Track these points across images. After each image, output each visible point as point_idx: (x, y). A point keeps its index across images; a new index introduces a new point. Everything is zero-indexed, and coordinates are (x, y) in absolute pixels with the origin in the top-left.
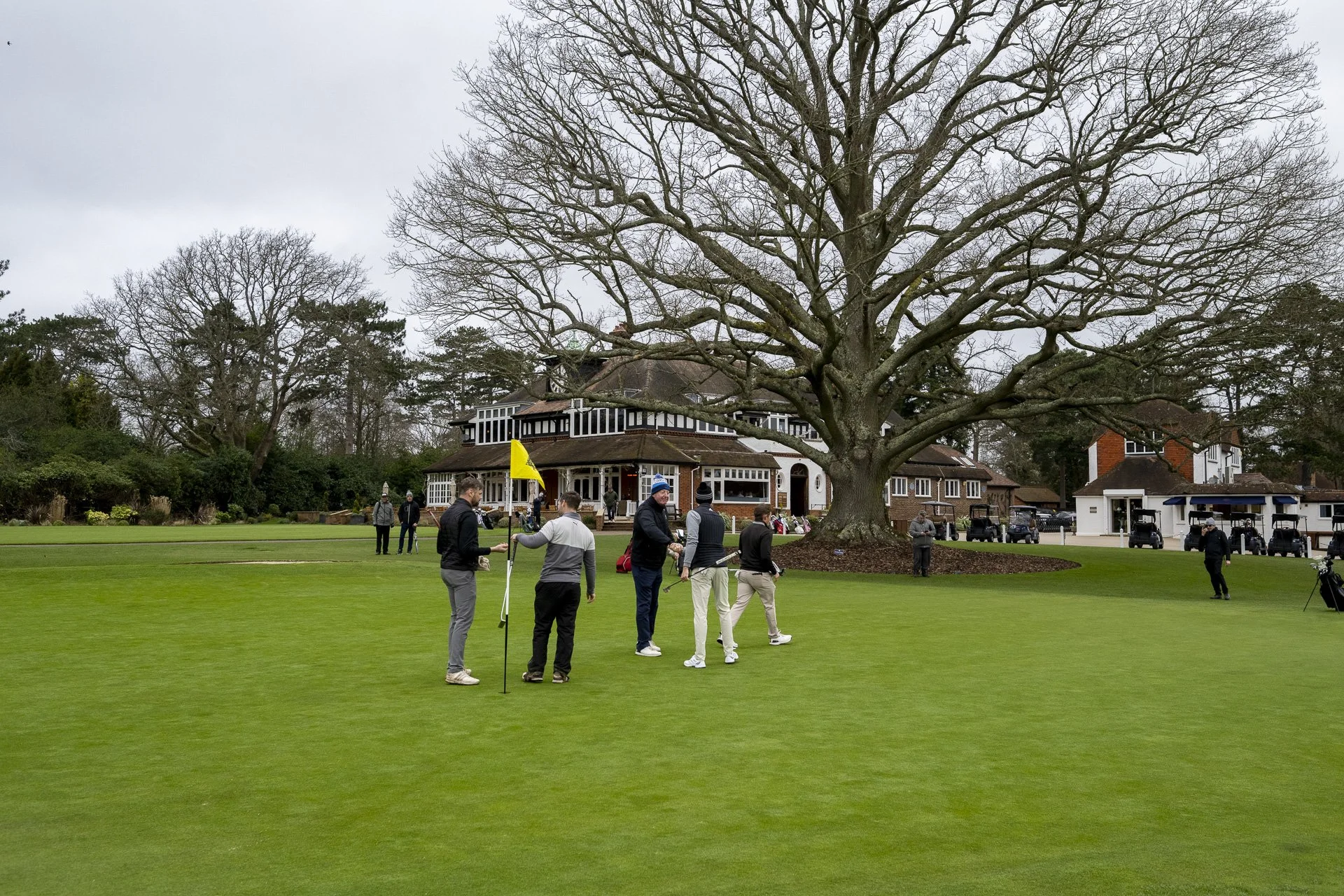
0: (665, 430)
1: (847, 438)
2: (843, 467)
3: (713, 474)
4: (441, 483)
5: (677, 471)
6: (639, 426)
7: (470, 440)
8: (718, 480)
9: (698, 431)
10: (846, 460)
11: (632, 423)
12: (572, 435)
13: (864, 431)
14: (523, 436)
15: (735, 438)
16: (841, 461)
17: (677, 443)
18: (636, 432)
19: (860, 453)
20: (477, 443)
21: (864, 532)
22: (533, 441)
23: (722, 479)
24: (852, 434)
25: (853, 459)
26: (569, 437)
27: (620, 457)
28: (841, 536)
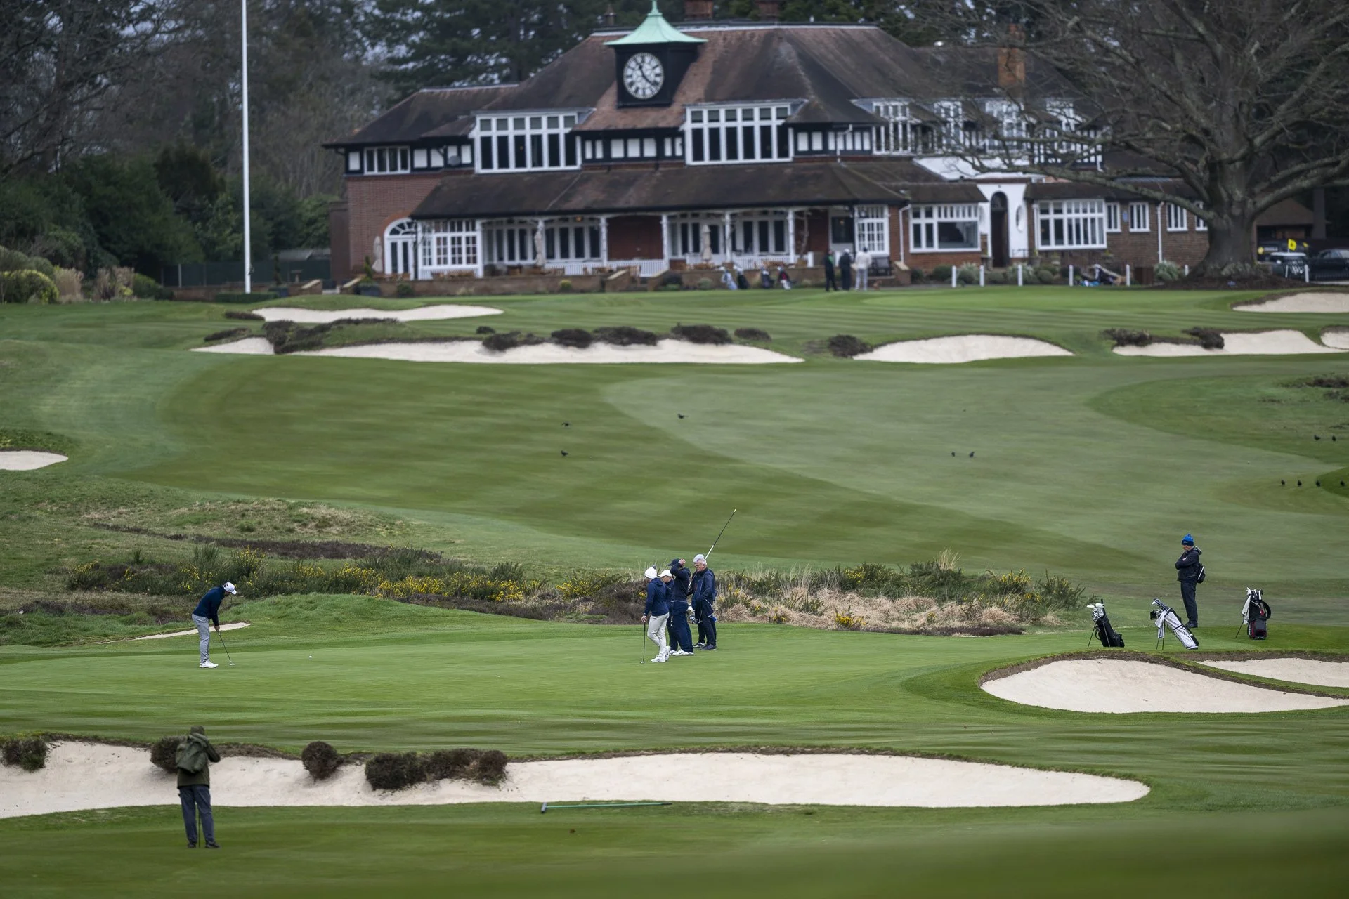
0: (847, 156)
1: (1226, 200)
2: (1224, 222)
3: (923, 214)
4: (449, 235)
5: (886, 213)
6: (817, 152)
7: (461, 165)
8: (929, 221)
9: (876, 153)
10: (1226, 216)
11: (803, 146)
12: (689, 160)
13: (1239, 194)
14: (584, 160)
15: (910, 158)
16: (1222, 217)
17: (864, 172)
18: (812, 160)
19: (1237, 211)
20: (478, 169)
21: (1240, 270)
22: (609, 168)
23: (935, 220)
24: (1230, 196)
25: (1231, 216)
26: (684, 164)
27: (820, 197)
28: (1223, 273)
